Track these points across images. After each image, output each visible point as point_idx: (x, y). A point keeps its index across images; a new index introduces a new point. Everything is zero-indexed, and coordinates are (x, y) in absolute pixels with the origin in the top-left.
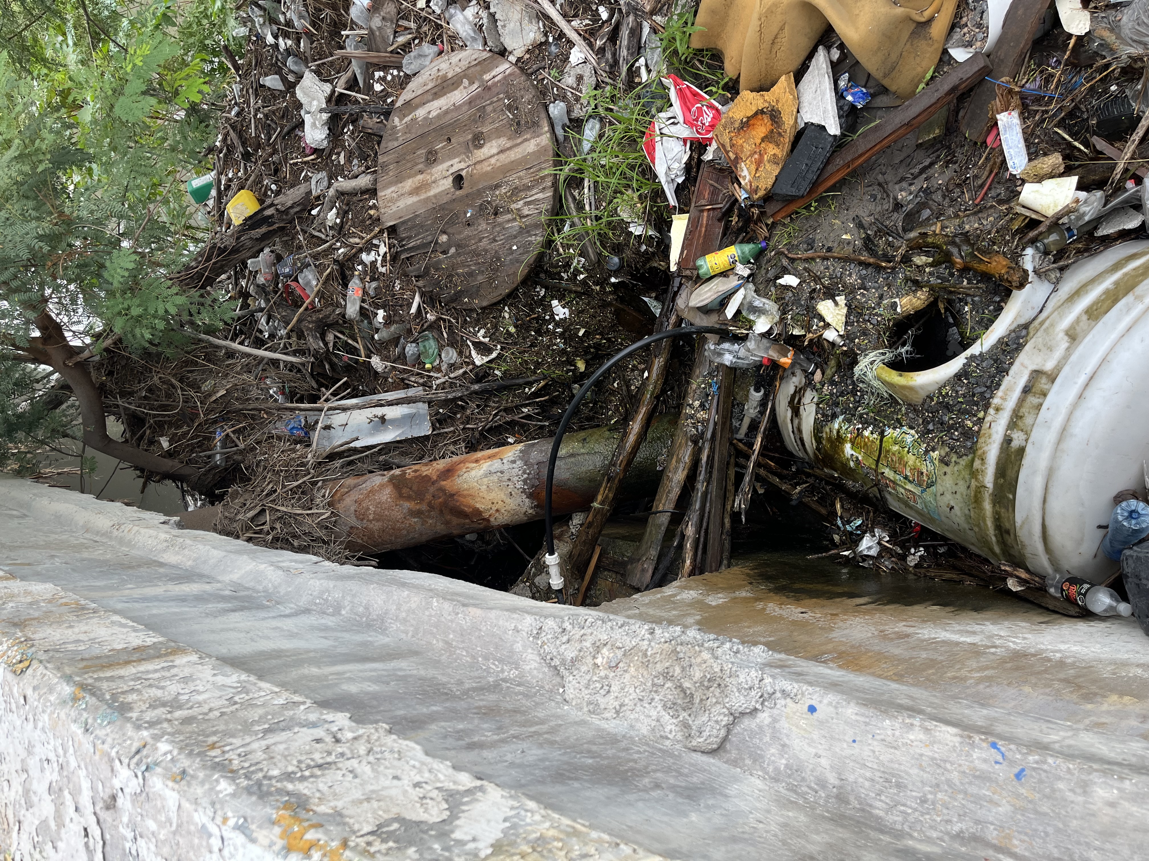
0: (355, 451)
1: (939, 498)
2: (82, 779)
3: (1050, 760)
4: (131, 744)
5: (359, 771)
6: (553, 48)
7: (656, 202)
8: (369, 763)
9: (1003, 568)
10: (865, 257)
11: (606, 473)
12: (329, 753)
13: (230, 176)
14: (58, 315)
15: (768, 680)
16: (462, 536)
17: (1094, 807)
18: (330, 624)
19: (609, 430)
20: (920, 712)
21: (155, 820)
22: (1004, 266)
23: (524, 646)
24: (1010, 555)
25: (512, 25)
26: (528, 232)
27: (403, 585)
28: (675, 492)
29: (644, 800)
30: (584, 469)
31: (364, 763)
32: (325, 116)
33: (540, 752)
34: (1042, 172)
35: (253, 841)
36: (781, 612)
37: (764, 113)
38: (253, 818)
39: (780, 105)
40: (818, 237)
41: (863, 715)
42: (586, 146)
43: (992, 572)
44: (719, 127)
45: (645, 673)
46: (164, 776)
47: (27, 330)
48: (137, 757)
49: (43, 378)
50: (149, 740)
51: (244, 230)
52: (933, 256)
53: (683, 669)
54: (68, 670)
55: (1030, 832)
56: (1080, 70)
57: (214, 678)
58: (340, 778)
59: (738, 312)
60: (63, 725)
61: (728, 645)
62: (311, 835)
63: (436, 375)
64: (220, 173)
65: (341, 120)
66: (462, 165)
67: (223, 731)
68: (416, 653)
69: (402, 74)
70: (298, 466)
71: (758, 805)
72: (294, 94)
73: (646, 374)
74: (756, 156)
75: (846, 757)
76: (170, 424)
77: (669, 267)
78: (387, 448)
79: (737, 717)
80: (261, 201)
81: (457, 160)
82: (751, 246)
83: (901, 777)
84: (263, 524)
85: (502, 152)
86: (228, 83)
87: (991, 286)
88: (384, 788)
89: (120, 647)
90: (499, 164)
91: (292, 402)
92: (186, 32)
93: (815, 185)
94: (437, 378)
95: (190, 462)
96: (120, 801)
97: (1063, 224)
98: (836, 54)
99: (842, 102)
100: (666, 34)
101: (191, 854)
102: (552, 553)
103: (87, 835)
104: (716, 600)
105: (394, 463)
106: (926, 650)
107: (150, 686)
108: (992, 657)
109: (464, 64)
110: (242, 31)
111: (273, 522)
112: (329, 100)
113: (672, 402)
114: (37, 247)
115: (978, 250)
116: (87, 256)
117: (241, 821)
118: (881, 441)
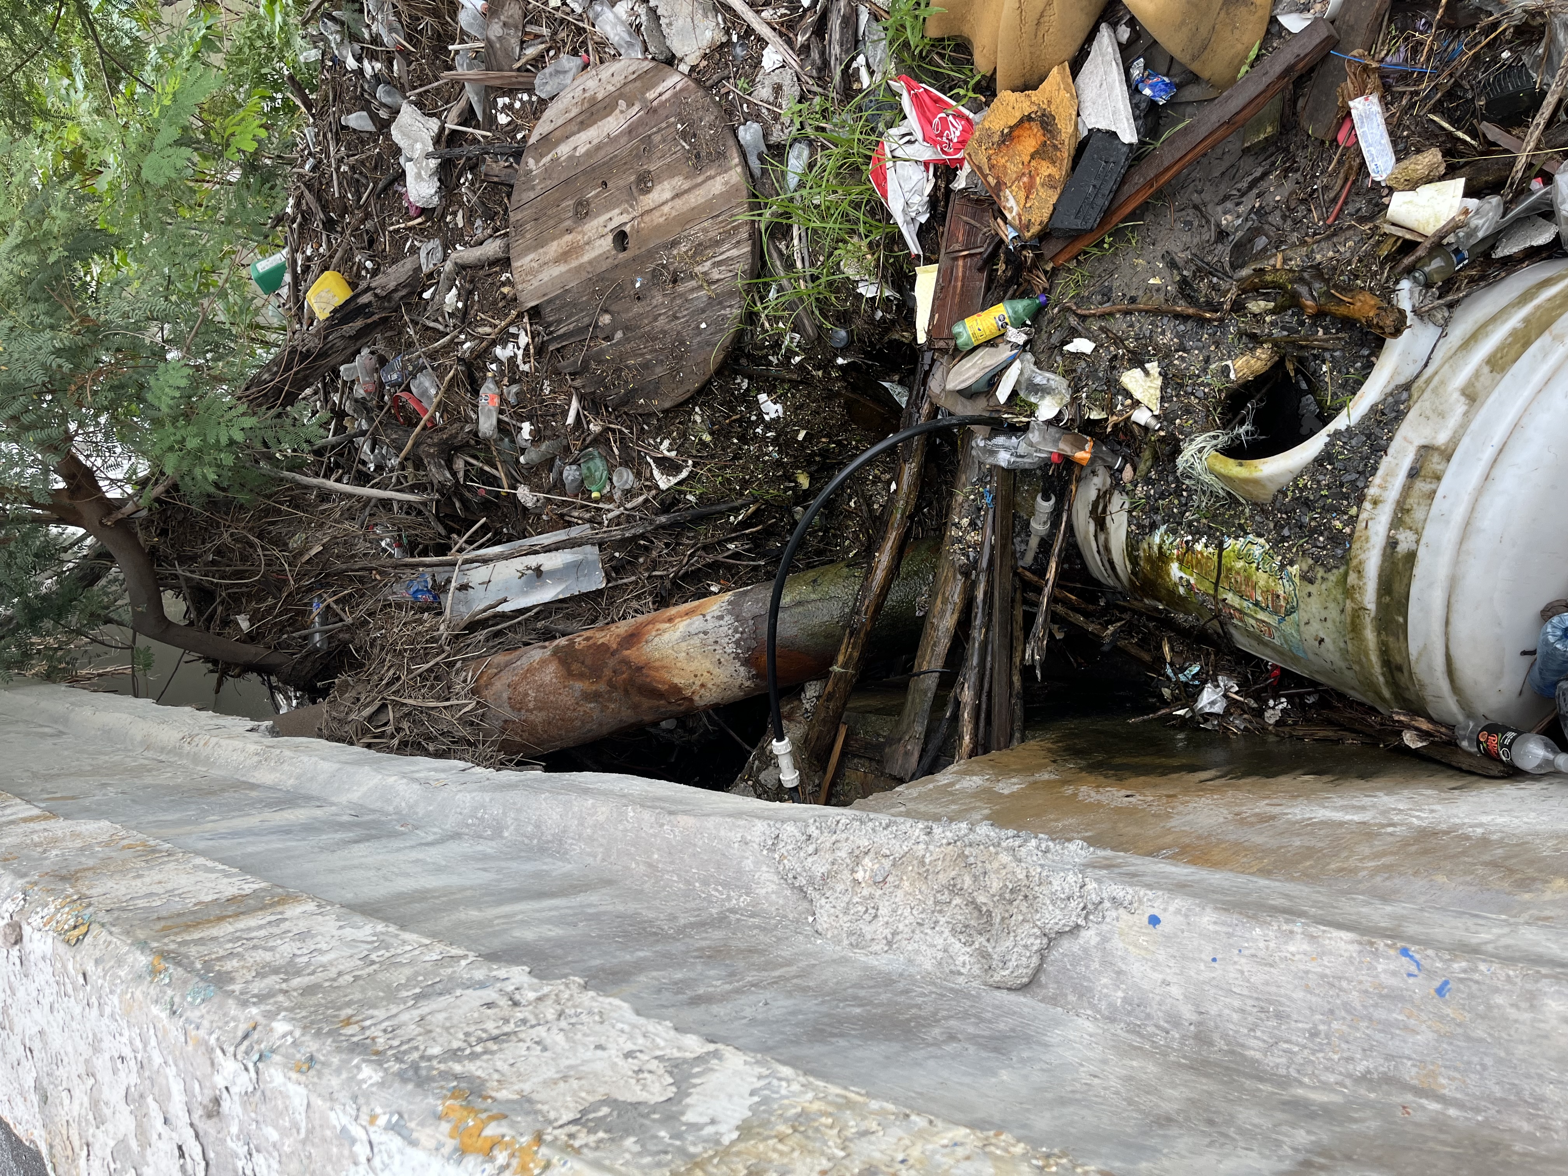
0: (504, 616)
1: (1303, 628)
2: (171, 1079)
3: (1482, 967)
4: (236, 1027)
5: (548, 1041)
6: (738, 50)
7: (892, 251)
8: (561, 1030)
9: (1396, 718)
10: (1181, 307)
11: (847, 625)
12: (506, 1021)
13: (309, 253)
14: (87, 457)
15: (1091, 886)
16: (656, 724)
17: (1547, 1027)
18: (489, 850)
19: (848, 566)
20: (1302, 914)
21: (276, 1127)
22: (1372, 307)
23: (756, 863)
24: (1405, 700)
25: (680, 22)
26: (720, 303)
27: (585, 791)
28: (943, 644)
29: (936, 1057)
30: (816, 621)
31: (555, 1030)
32: (433, 163)
33: (789, 1002)
34: (1416, 176)
35: (413, 1143)
36: (1099, 797)
37: (1033, 120)
38: (411, 1113)
39: (1053, 107)
40: (1116, 284)
41: (1224, 924)
42: (792, 181)
43: (1382, 724)
44: (972, 143)
45: (924, 888)
46: (285, 1066)
47: (46, 481)
48: (246, 1043)
49: (72, 545)
50: (260, 1019)
51: (332, 326)
52: (1274, 300)
53: (975, 878)
54: (141, 934)
55: (1462, 1066)
56: (1459, 33)
57: (340, 932)
58: (524, 1052)
59: (1014, 394)
60: (141, 1008)
61: (1033, 842)
62: (492, 1130)
63: (607, 506)
64: (294, 251)
65: (455, 166)
66: (625, 218)
67: (359, 1001)
68: (609, 883)
69: (534, 98)
70: (427, 642)
71: (1090, 1054)
72: (388, 137)
73: (893, 486)
74: (1025, 179)
75: (1204, 982)
76: (250, 597)
77: (915, 339)
78: (547, 610)
79: (1052, 938)
80: (353, 285)
81: (617, 211)
82: (1026, 302)
83: (1281, 1004)
84: (385, 724)
85: (677, 196)
86: (298, 126)
87: (1356, 335)
88: (584, 1062)
89: (209, 898)
90: (674, 213)
91: (412, 556)
92: (236, 59)
93: (1108, 213)
94: (609, 511)
95: (279, 647)
96: (226, 1105)
97: (1449, 244)
98: (1124, 33)
99: (1137, 97)
100: (891, 20)
101: (329, 1168)
102: (780, 739)
103: (182, 1155)
104: (1009, 786)
105: (557, 631)
106: (1299, 835)
107: (255, 947)
108: (1390, 839)
109: (619, 80)
110: (313, 55)
111: (398, 720)
112: (437, 141)
113: (932, 523)
114: (54, 365)
115: (1335, 286)
116: (123, 374)
117: (395, 1118)
118: (1220, 556)
